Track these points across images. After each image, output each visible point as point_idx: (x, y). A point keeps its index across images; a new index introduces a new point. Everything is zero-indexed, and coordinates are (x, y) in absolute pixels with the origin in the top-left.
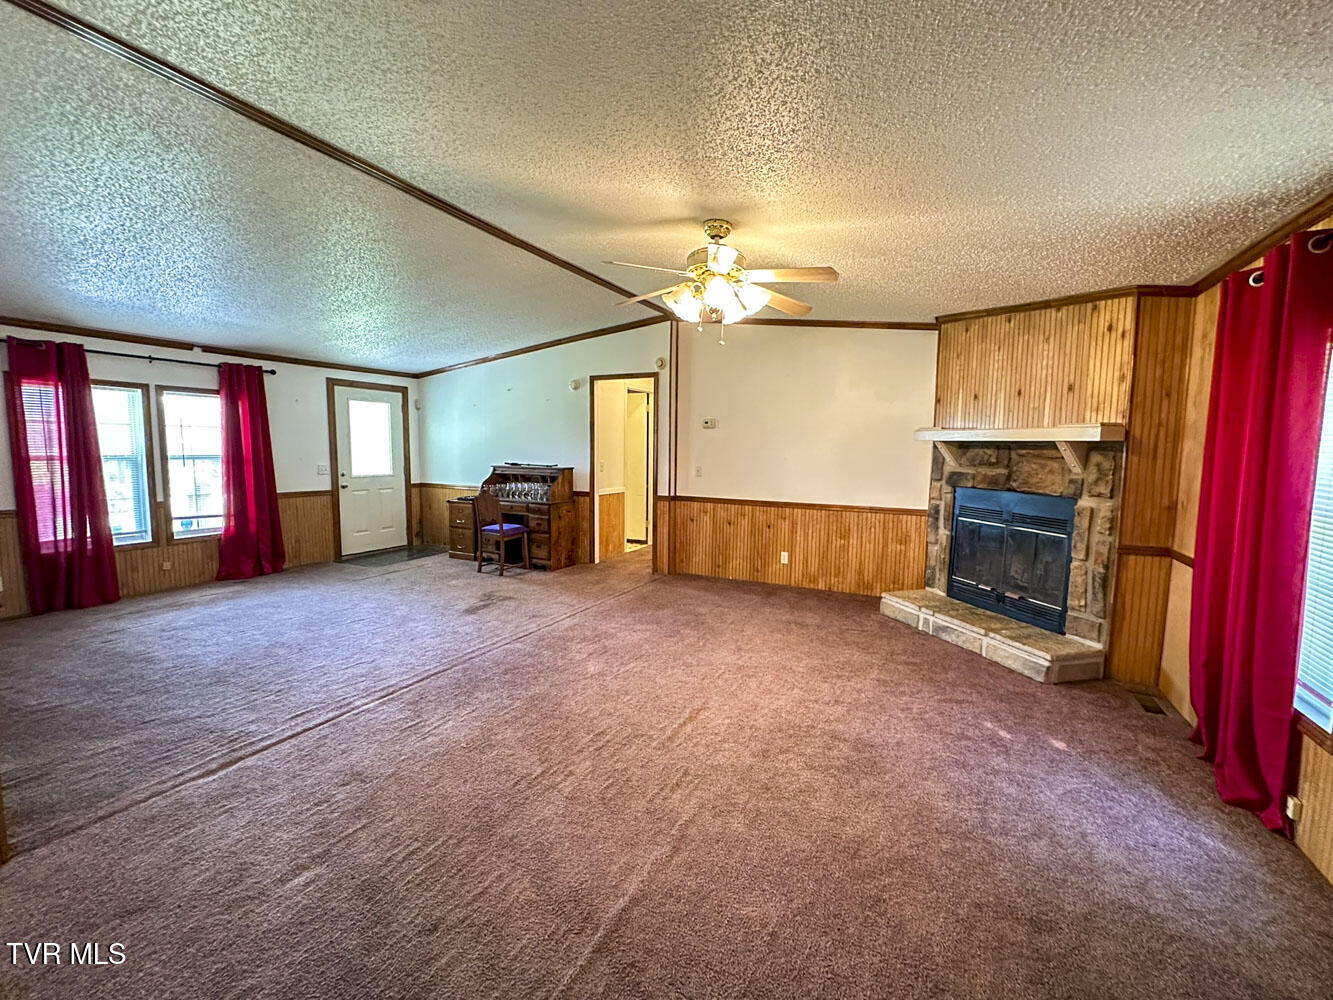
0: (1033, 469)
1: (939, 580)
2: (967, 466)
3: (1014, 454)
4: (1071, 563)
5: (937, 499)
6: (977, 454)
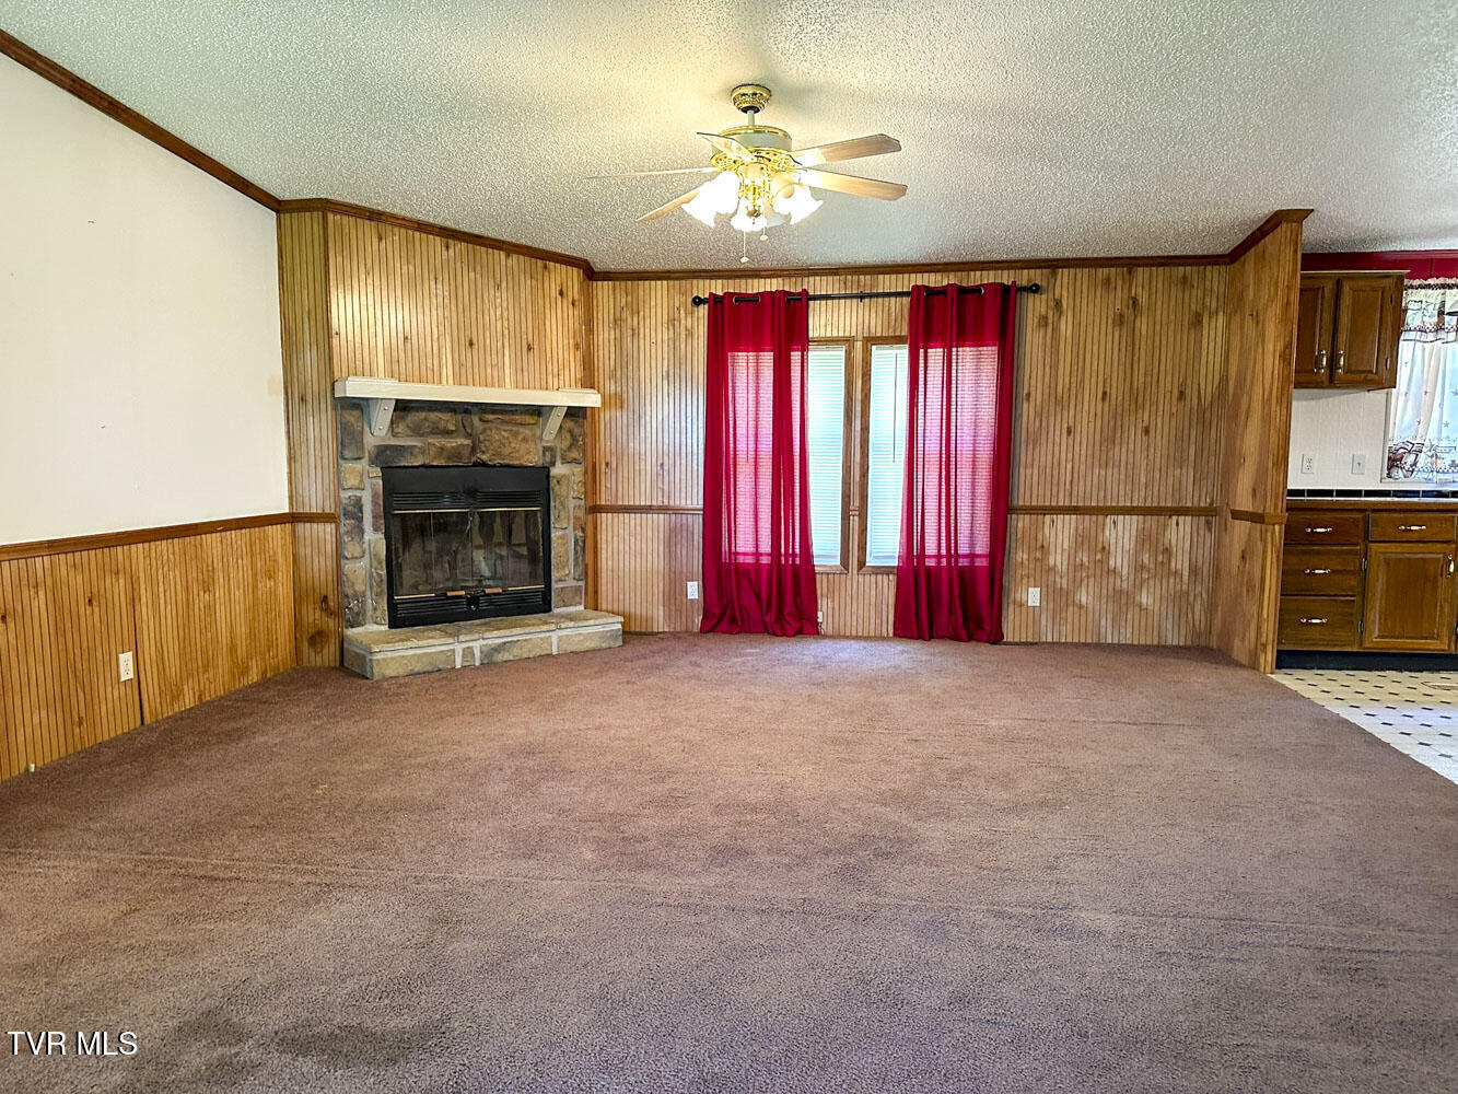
0: (504, 437)
1: (375, 609)
2: (408, 436)
3: (476, 420)
4: (553, 535)
5: (358, 489)
6: (425, 419)
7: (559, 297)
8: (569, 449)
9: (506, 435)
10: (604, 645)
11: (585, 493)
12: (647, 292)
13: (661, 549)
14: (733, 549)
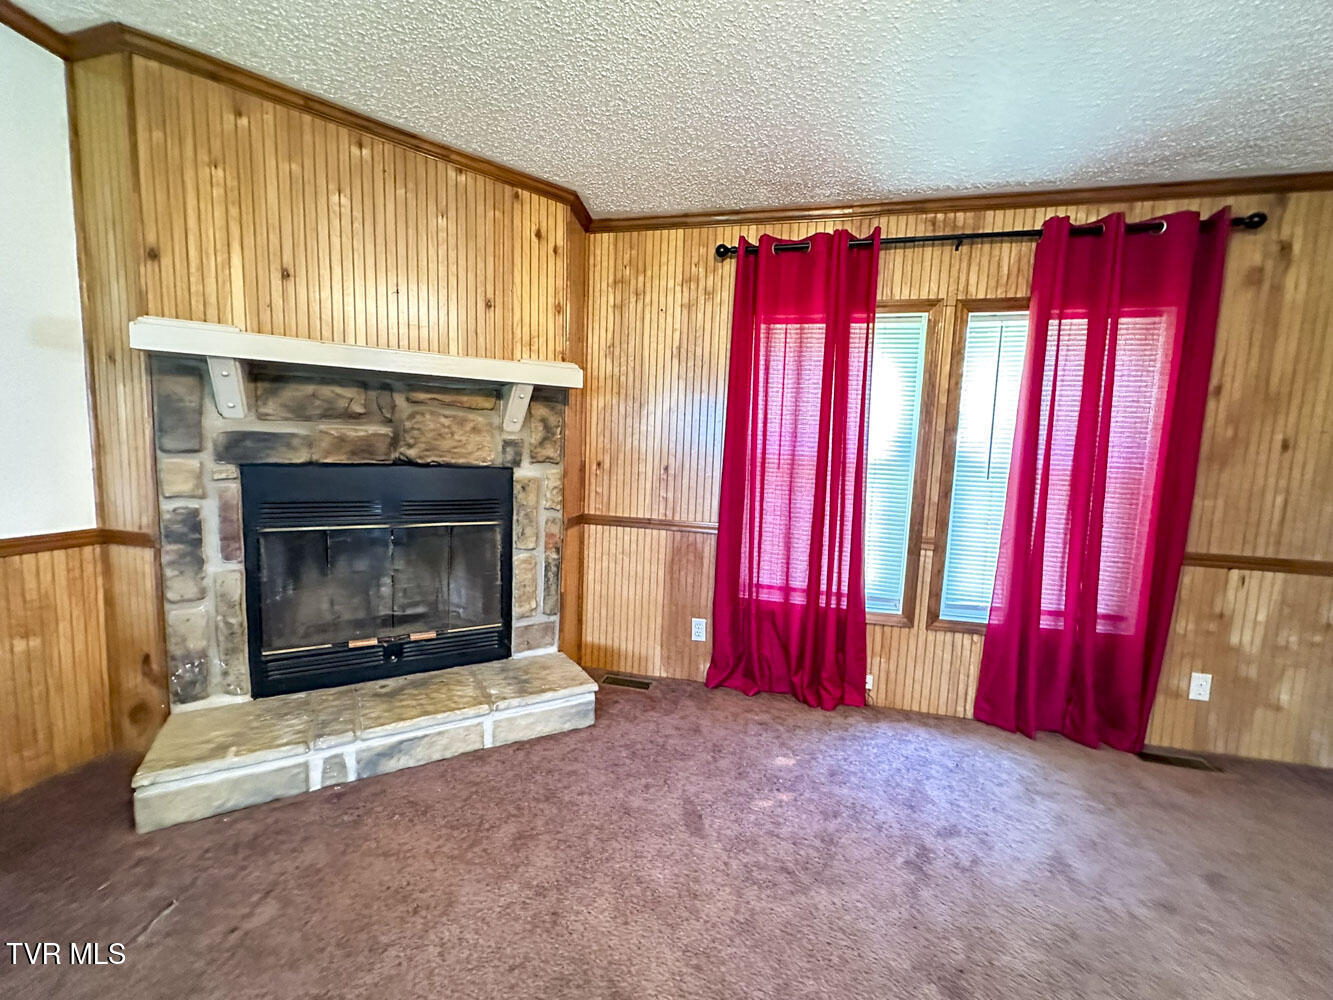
0: (444, 426)
1: (225, 674)
2: (286, 419)
3: (400, 400)
4: (514, 558)
5: (193, 497)
6: (314, 395)
7: (534, 239)
8: (541, 443)
9: (446, 422)
10: (568, 727)
11: (563, 502)
12: (657, 244)
13: (661, 573)
14: (755, 580)
